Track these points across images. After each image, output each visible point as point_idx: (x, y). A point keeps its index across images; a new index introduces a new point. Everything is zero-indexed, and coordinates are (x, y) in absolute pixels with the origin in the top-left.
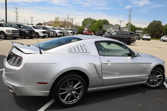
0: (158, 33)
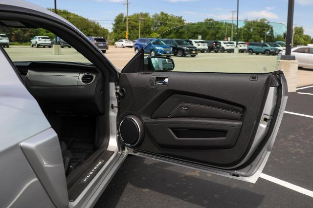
0: (19, 33)
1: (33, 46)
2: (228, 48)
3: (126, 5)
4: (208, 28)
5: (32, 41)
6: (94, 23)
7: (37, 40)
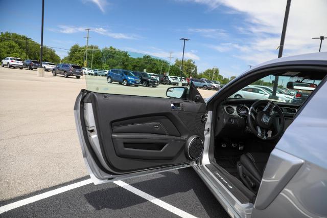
1: (3, 66)
2: (174, 81)
3: (87, 39)
4: (146, 63)
5: (2, 61)
6: (51, 50)
7: (9, 61)
